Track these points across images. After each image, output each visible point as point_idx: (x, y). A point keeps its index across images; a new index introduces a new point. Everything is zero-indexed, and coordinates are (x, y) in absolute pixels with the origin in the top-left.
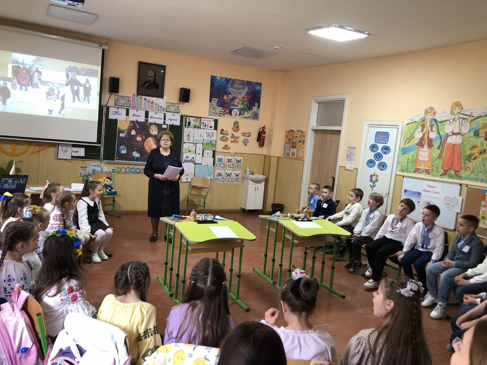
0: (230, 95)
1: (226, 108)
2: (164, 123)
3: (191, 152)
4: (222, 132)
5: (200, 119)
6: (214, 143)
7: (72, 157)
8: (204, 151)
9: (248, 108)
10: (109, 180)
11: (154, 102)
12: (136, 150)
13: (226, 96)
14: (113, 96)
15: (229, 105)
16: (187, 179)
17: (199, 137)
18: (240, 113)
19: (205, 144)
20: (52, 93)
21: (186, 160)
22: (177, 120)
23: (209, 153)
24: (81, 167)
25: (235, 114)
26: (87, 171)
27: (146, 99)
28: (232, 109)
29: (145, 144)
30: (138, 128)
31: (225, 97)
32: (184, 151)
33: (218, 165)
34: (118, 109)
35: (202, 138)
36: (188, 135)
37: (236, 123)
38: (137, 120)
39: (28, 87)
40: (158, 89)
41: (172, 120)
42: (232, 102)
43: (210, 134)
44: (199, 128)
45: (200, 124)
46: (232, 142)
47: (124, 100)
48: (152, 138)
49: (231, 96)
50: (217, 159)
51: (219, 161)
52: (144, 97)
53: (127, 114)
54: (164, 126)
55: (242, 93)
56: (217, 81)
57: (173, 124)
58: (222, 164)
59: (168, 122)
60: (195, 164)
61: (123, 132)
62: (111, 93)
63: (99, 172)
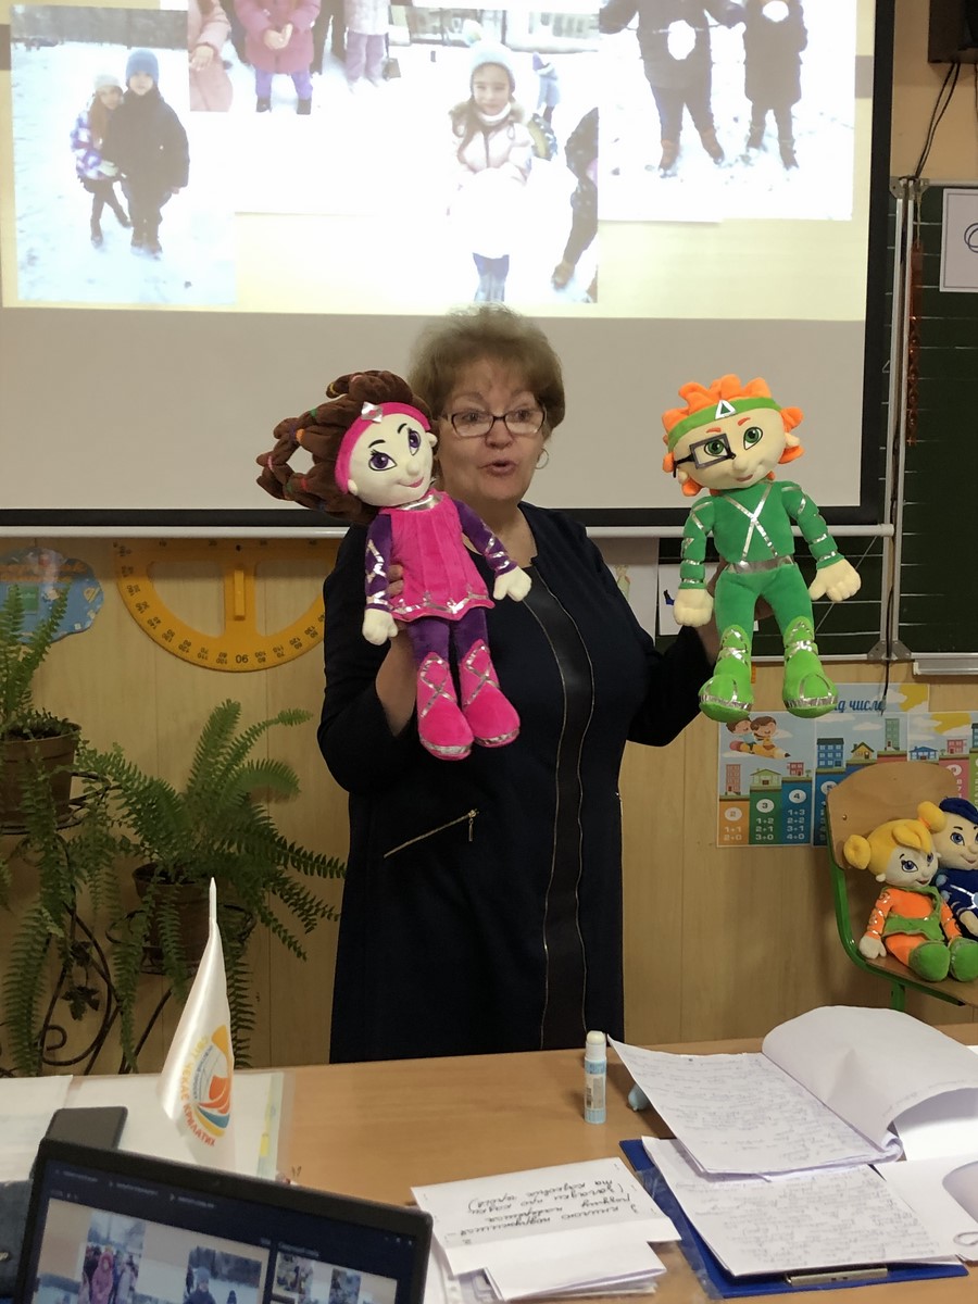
10: (967, 827)
20: (496, 107)
24: (731, 724)
26: (780, 752)
39: (315, 80)
62: (949, 65)
63: (874, 756)
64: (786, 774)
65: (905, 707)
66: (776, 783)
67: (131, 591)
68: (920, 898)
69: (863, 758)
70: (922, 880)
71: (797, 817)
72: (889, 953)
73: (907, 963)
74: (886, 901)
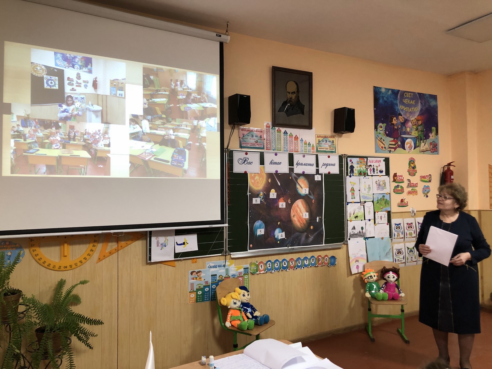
0: (400, 117)
1: (397, 138)
2: (317, 171)
3: (359, 218)
4: (395, 178)
5: (366, 159)
6: (387, 197)
7: (177, 255)
8: (376, 213)
9: (425, 136)
10: (245, 292)
11: (298, 137)
12: (279, 227)
13: (395, 118)
14: (236, 131)
15: (401, 133)
16: (358, 267)
17: (367, 190)
18: (415, 144)
19: (375, 202)
21: (353, 235)
22: (334, 165)
23: (383, 216)
24: (192, 273)
25: (409, 147)
26: (203, 279)
27: (287, 133)
28: (405, 139)
29: (292, 214)
30: (279, 184)
31: (394, 120)
32: (348, 218)
33: (396, 236)
34: (246, 154)
35: (371, 193)
36: (352, 189)
37: (412, 161)
38: (277, 171)
40: (303, 113)
41: (327, 165)
42: (404, 128)
43: (381, 183)
44: (365, 174)
45: (367, 169)
46: (409, 193)
47: (254, 138)
48: (302, 201)
49: (402, 117)
50: (393, 226)
51: (397, 228)
52: (283, 130)
53: (262, 162)
54: (318, 178)
55: (414, 112)
56: (381, 95)
57: (329, 173)
58: (401, 233)
59: (323, 170)
60: (366, 238)
61: (257, 196)
62: (233, 125)
63: (223, 278)
64: (204, 284)
65: (229, 265)
66: (202, 287)
67: (33, 251)
68: (238, 311)
69: (221, 278)
70: (238, 306)
71: (207, 295)
72: (232, 325)
73: (237, 327)
74: (231, 312)
